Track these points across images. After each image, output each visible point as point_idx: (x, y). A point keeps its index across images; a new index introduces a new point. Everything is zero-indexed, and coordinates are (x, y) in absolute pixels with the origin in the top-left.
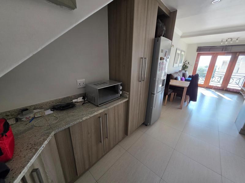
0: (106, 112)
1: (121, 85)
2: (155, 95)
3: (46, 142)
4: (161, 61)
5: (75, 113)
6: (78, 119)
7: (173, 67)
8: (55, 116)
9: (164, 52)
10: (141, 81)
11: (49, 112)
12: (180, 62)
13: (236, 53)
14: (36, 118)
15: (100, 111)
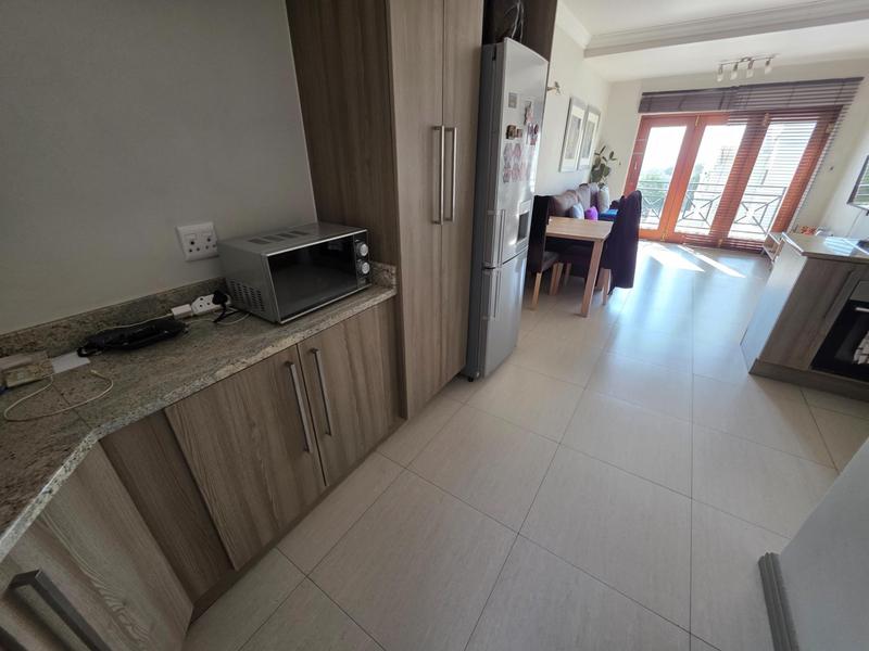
0: (312, 344)
1: (363, 238)
2: (494, 272)
3: (61, 474)
4: (509, 141)
5: (184, 357)
6: (198, 376)
7: (560, 170)
8: (96, 376)
9: (521, 105)
10: (439, 223)
11: (72, 361)
12: (585, 154)
13: (763, 113)
14: (12, 388)
15: (289, 340)
